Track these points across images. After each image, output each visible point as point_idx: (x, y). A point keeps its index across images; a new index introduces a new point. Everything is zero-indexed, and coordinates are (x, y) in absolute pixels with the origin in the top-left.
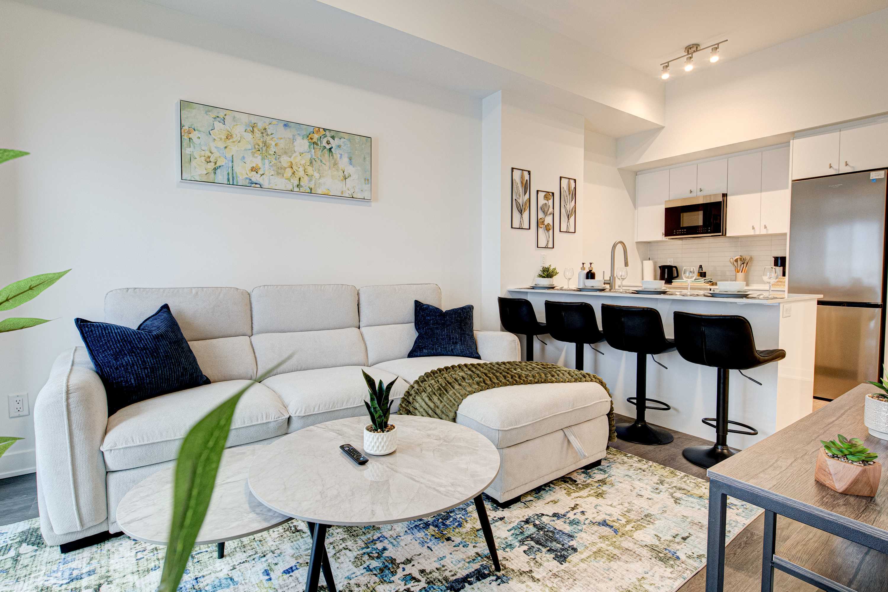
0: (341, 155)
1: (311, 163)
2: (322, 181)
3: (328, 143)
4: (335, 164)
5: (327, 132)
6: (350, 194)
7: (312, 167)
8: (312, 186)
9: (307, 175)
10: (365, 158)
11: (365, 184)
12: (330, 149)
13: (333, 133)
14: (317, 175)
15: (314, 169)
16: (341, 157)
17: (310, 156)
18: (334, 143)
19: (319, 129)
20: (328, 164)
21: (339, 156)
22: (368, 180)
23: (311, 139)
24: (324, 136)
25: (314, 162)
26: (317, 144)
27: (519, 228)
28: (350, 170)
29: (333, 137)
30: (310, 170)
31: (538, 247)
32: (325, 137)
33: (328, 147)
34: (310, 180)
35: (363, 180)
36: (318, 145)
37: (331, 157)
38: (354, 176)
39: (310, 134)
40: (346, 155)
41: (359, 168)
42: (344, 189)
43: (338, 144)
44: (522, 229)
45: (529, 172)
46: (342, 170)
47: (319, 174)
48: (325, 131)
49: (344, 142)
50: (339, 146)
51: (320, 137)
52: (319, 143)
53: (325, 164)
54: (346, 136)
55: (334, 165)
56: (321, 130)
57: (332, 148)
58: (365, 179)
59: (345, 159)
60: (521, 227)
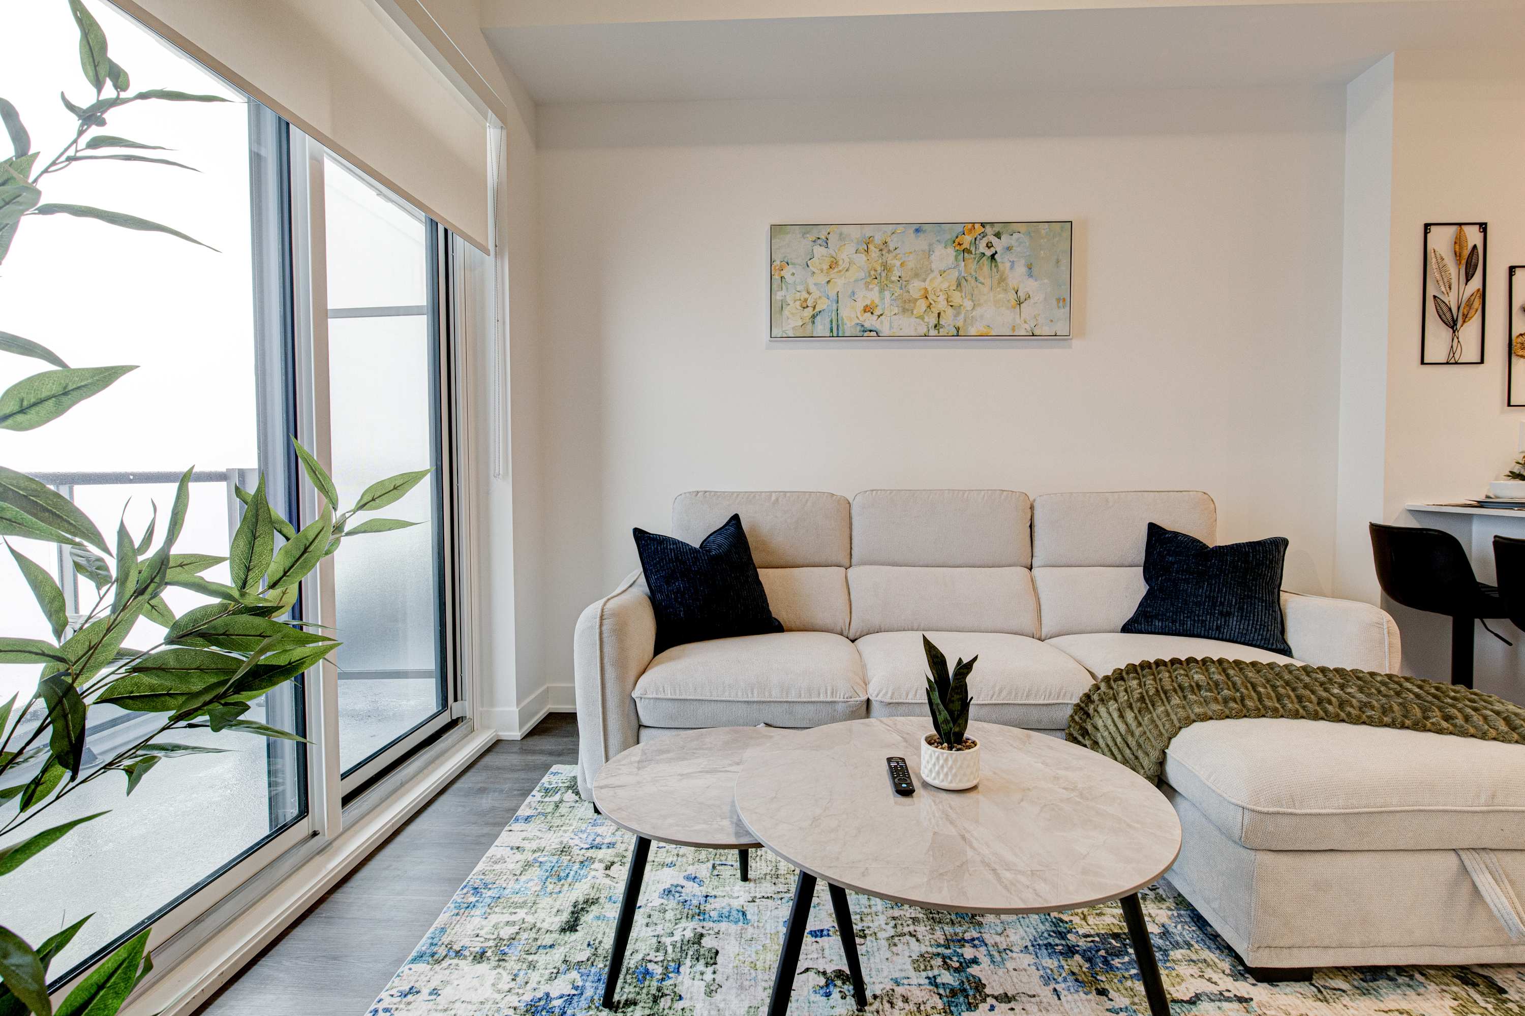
0: (1013, 262)
1: (959, 285)
2: (978, 312)
3: (989, 246)
4: (1002, 280)
5: (988, 228)
6: (1029, 329)
7: (961, 291)
8: (960, 323)
9: (951, 306)
10: (1058, 262)
11: (1059, 307)
12: (993, 256)
13: (997, 228)
14: (968, 304)
15: (963, 294)
16: (1012, 267)
17: (957, 274)
18: (999, 245)
19: (973, 226)
20: (988, 282)
21: (1008, 265)
22: (1064, 300)
23: (960, 244)
24: (982, 235)
25: (963, 283)
26: (969, 252)
27: (1447, 363)
28: (1029, 286)
29: (998, 235)
30: (957, 297)
31: (1509, 405)
32: (984, 237)
33: (989, 253)
34: (957, 315)
35: (1054, 302)
36: (972, 253)
37: (994, 270)
38: (1037, 297)
39: (957, 237)
40: (1023, 261)
41: (1046, 281)
42: (1018, 321)
43: (1006, 245)
44: (1456, 363)
45: (1483, 227)
46: (1014, 289)
47: (973, 301)
48: (984, 227)
49: (1018, 240)
50: (1009, 249)
51: (976, 239)
52: (973, 249)
53: (983, 284)
54: (1022, 228)
55: (999, 283)
56: (977, 226)
57: (996, 252)
58: (1058, 300)
59: (1021, 269)
60: (1452, 361)
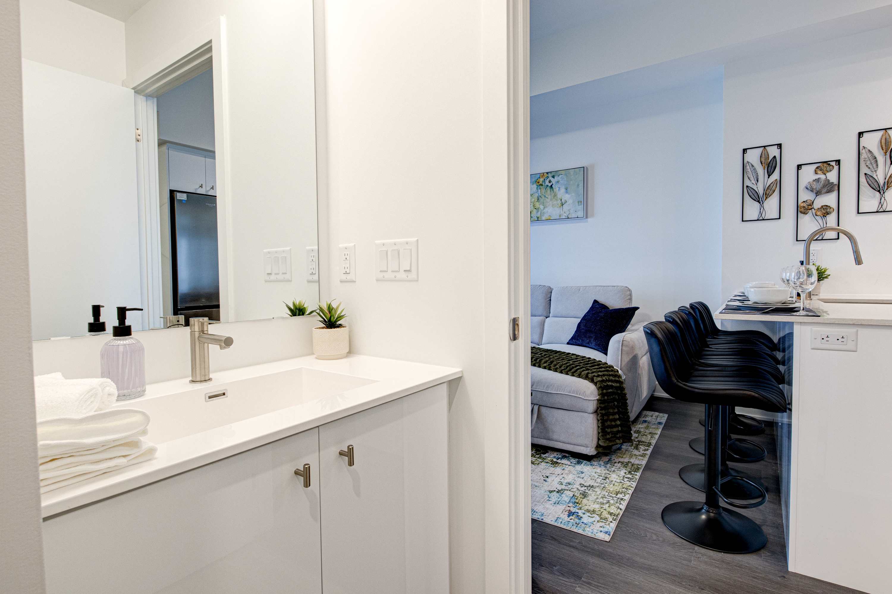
0: (559, 188)
1: (538, 199)
2: (546, 210)
3: (550, 182)
4: (555, 195)
5: (549, 174)
6: (566, 215)
7: (539, 202)
8: (539, 216)
9: (535, 208)
10: (578, 185)
11: (579, 205)
12: (551, 186)
13: (553, 174)
14: (542, 207)
15: (540, 203)
16: (559, 190)
17: (537, 195)
18: (554, 181)
19: (544, 174)
20: (549, 197)
21: (557, 189)
22: (581, 202)
23: (538, 182)
24: (547, 177)
25: (540, 198)
26: (542, 185)
27: (758, 220)
28: (566, 197)
29: (553, 177)
30: (537, 205)
32: (548, 178)
33: (550, 185)
34: (538, 212)
35: (577, 204)
36: (543, 186)
37: (552, 192)
38: (570, 202)
39: (537, 180)
40: (564, 187)
41: (573, 194)
42: (562, 213)
43: (557, 181)
44: (763, 220)
45: (780, 146)
46: (560, 199)
47: (544, 206)
48: (548, 174)
49: (561, 178)
50: (558, 182)
51: (544, 179)
52: (543, 184)
53: (547, 198)
54: (563, 172)
55: (554, 197)
56: (545, 174)
57: (553, 184)
58: (579, 202)
59: (563, 190)
60: (761, 218)
